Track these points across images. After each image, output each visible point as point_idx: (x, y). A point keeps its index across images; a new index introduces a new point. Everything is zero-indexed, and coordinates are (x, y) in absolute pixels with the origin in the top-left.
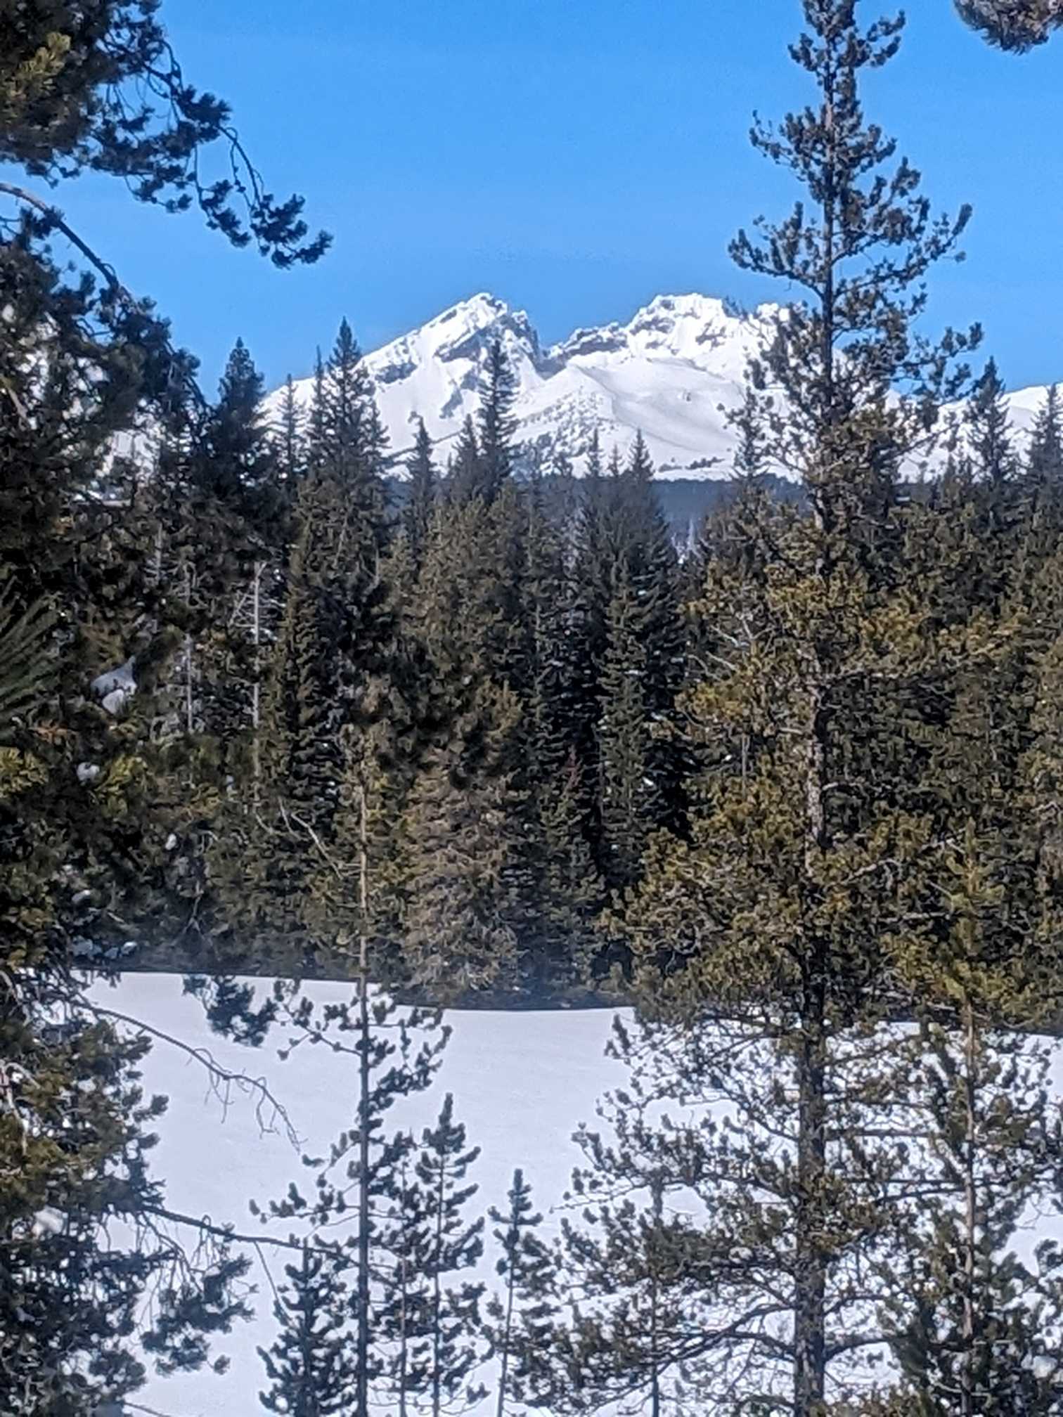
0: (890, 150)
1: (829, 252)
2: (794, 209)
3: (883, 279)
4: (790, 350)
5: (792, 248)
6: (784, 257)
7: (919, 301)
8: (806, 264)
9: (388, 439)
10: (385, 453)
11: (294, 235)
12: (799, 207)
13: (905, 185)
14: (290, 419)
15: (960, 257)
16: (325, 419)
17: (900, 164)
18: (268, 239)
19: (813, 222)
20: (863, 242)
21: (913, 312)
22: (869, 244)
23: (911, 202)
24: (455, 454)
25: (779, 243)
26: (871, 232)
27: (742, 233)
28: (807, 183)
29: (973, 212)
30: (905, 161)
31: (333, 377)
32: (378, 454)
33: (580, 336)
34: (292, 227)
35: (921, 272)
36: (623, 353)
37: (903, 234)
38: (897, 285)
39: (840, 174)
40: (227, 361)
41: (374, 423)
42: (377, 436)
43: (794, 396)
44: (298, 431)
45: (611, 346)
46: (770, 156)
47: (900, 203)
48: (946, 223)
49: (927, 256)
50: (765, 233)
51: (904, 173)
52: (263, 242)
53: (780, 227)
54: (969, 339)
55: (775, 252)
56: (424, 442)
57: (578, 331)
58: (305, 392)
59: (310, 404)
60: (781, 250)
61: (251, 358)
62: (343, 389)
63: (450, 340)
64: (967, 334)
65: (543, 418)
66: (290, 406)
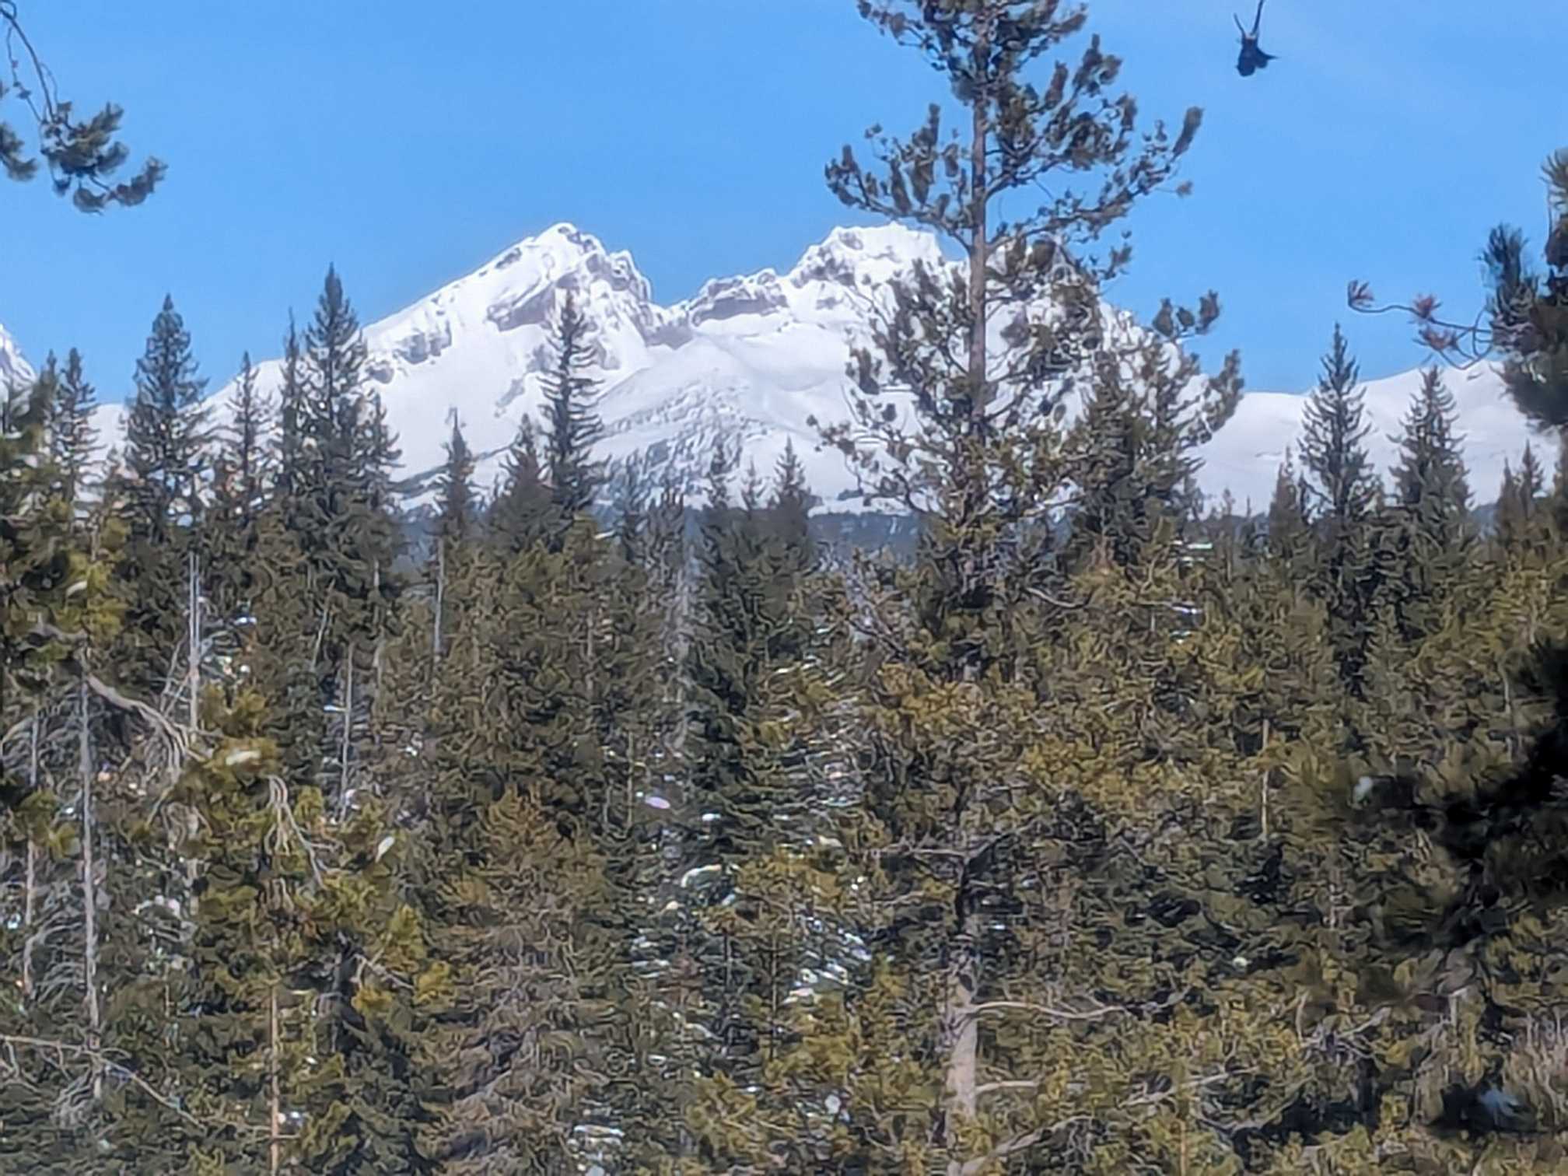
0: (1076, 23)
1: (979, 181)
2: (926, 114)
3: (1064, 222)
4: (919, 332)
5: (923, 175)
6: (909, 188)
7: (1121, 257)
8: (944, 200)
9: (399, 452)
10: (397, 476)
11: (104, 163)
12: (934, 110)
13: (1096, 77)
14: (247, 424)
15: (1185, 190)
16: (300, 422)
17: (1089, 45)
18: (67, 171)
19: (955, 134)
20: (1035, 163)
21: (1109, 274)
22: (1044, 169)
23: (1106, 105)
24: (504, 475)
25: (903, 167)
26: (1045, 148)
27: (847, 151)
28: (948, 72)
29: (1204, 119)
30: (1096, 40)
31: (314, 356)
32: (386, 476)
33: (716, 289)
34: (104, 150)
35: (1124, 213)
36: (780, 315)
37: (1095, 155)
38: (1085, 232)
39: (997, 60)
40: (148, 332)
41: (377, 427)
42: (381, 448)
43: (925, 403)
44: (260, 441)
45: (760, 304)
46: (888, 32)
47: (1086, 104)
48: (1162, 137)
49: (1133, 189)
50: (881, 150)
51: (1093, 59)
52: (60, 175)
53: (906, 141)
54: (1197, 317)
55: (897, 182)
56: (460, 458)
57: (711, 282)
58: (269, 378)
59: (278, 399)
60: (906, 177)
61: (185, 328)
62: (329, 375)
63: (507, 297)
64: (1195, 309)
65: (655, 418)
66: (247, 402)
